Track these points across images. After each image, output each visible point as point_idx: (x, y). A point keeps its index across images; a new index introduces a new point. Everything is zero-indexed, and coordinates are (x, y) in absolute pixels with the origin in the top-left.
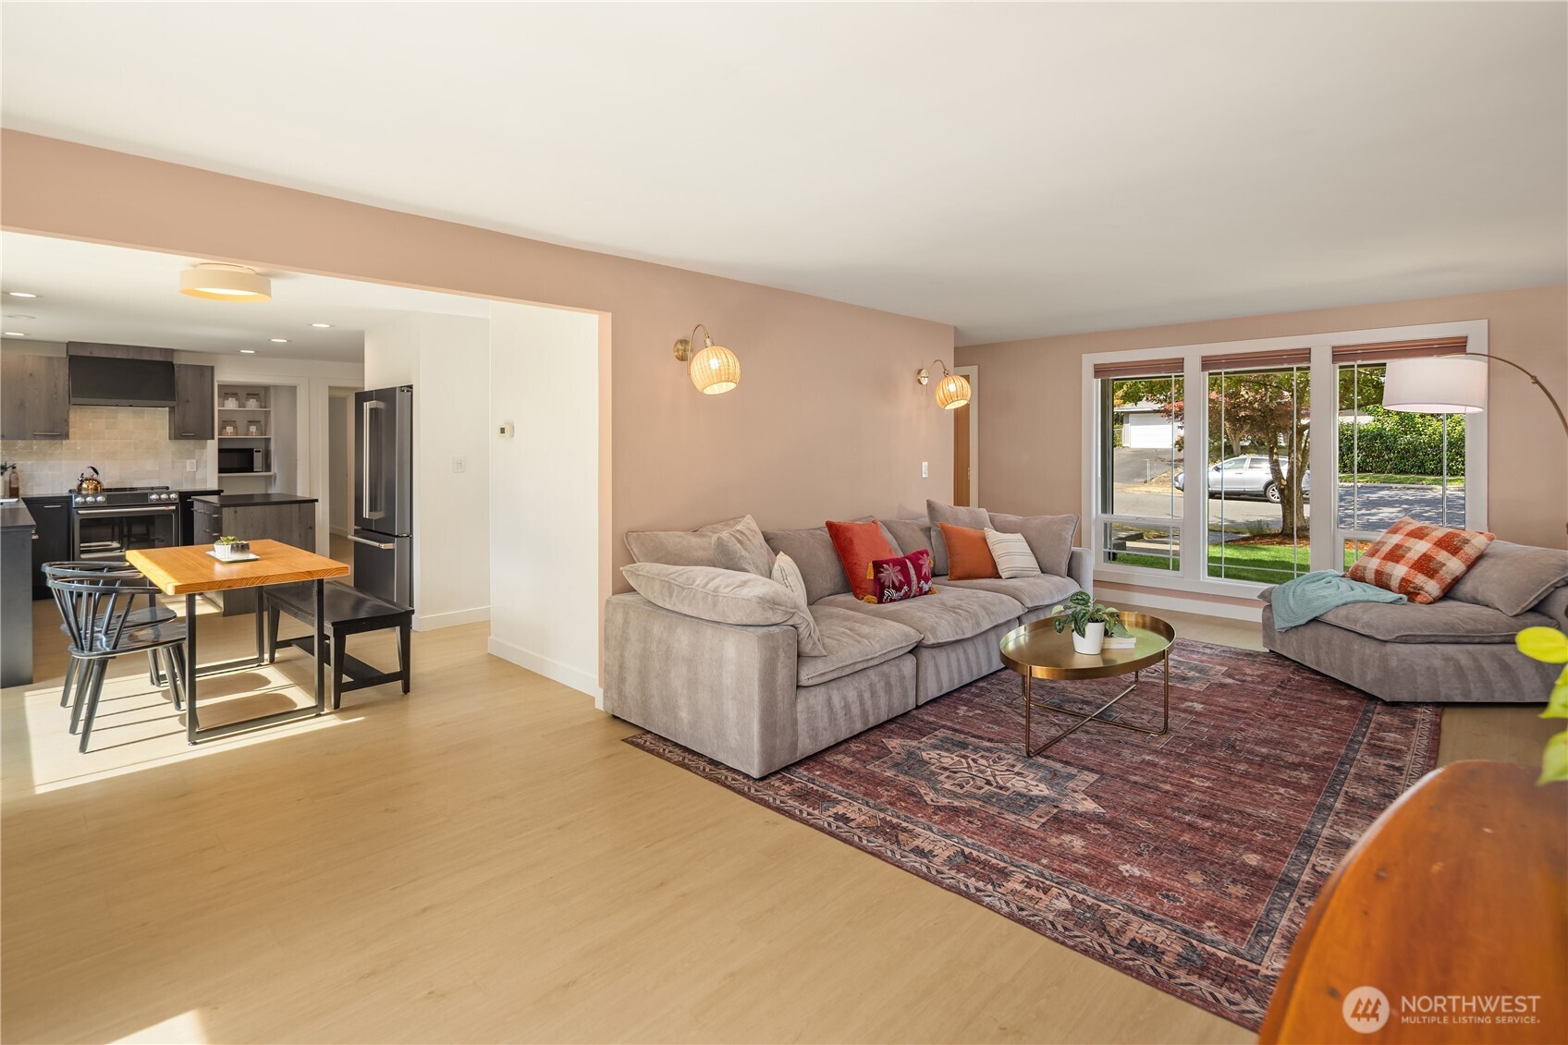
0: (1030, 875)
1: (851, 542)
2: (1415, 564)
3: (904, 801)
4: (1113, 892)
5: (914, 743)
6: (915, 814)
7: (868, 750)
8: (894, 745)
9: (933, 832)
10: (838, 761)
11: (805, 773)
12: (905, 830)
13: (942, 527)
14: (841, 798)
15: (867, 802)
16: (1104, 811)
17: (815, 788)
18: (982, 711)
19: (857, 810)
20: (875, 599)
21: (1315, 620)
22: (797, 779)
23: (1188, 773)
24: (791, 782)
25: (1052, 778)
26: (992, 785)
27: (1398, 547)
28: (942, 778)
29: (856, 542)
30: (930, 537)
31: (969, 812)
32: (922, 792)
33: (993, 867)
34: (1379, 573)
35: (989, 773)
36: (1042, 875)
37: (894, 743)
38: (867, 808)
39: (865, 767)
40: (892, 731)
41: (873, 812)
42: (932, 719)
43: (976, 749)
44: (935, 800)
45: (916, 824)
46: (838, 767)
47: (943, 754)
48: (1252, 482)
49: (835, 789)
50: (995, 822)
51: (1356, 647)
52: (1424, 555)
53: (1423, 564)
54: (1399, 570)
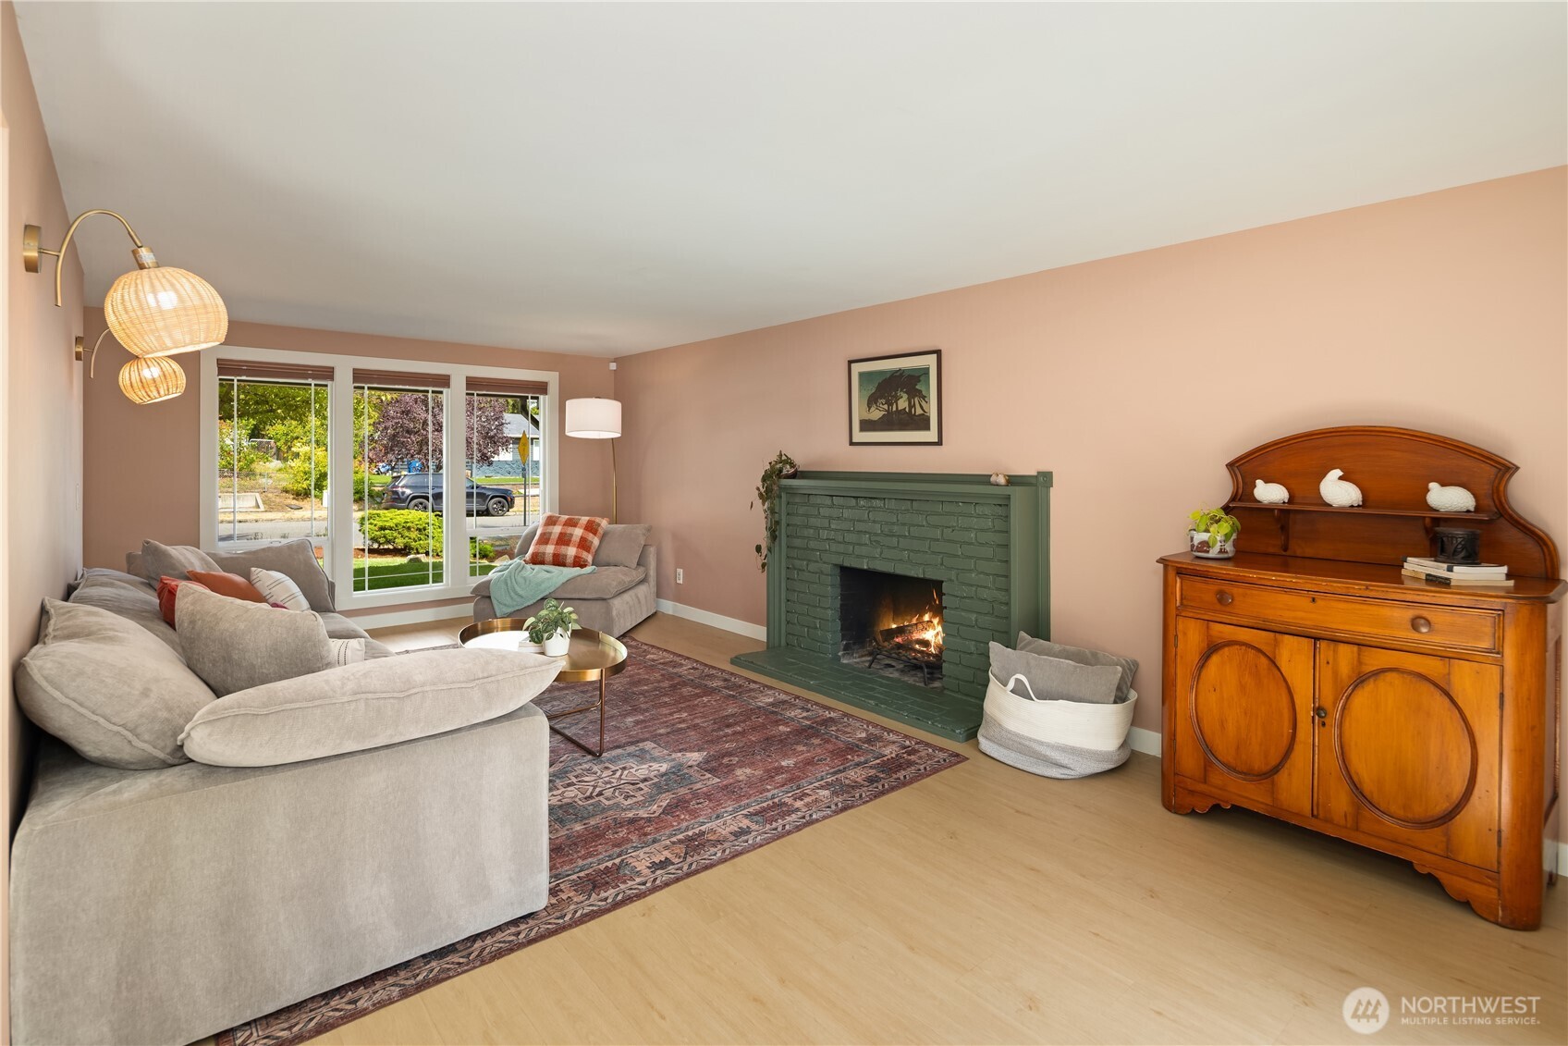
0: (786, 795)
2: (579, 545)
3: (644, 827)
4: (813, 775)
9: (709, 822)
15: (635, 847)
16: (706, 752)
17: (581, 875)
19: (647, 855)
21: (543, 598)
24: (554, 890)
25: (644, 757)
31: (682, 801)
32: (630, 816)
34: (555, 556)
36: (788, 792)
38: (646, 848)
41: (657, 846)
52: (582, 537)
53: (584, 544)
54: (571, 551)
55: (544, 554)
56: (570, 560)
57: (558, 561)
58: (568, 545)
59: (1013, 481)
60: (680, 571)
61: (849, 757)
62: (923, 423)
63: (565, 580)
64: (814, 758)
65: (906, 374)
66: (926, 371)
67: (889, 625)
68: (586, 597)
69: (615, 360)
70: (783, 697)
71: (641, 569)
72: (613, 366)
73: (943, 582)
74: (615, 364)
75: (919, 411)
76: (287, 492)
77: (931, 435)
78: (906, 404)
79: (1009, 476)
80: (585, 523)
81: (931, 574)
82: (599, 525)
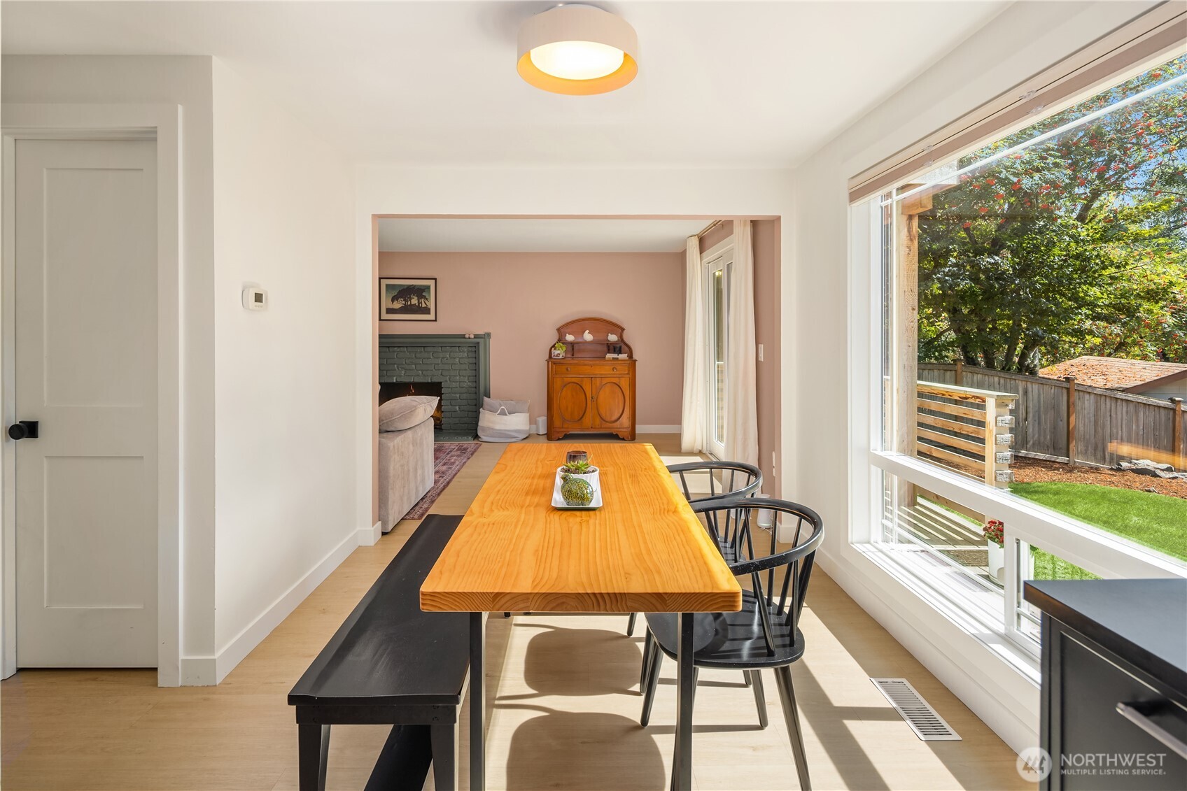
59: (476, 336)
62: (427, 311)
65: (418, 287)
66: (428, 287)
73: (441, 383)
75: (424, 305)
77: (432, 316)
78: (416, 302)
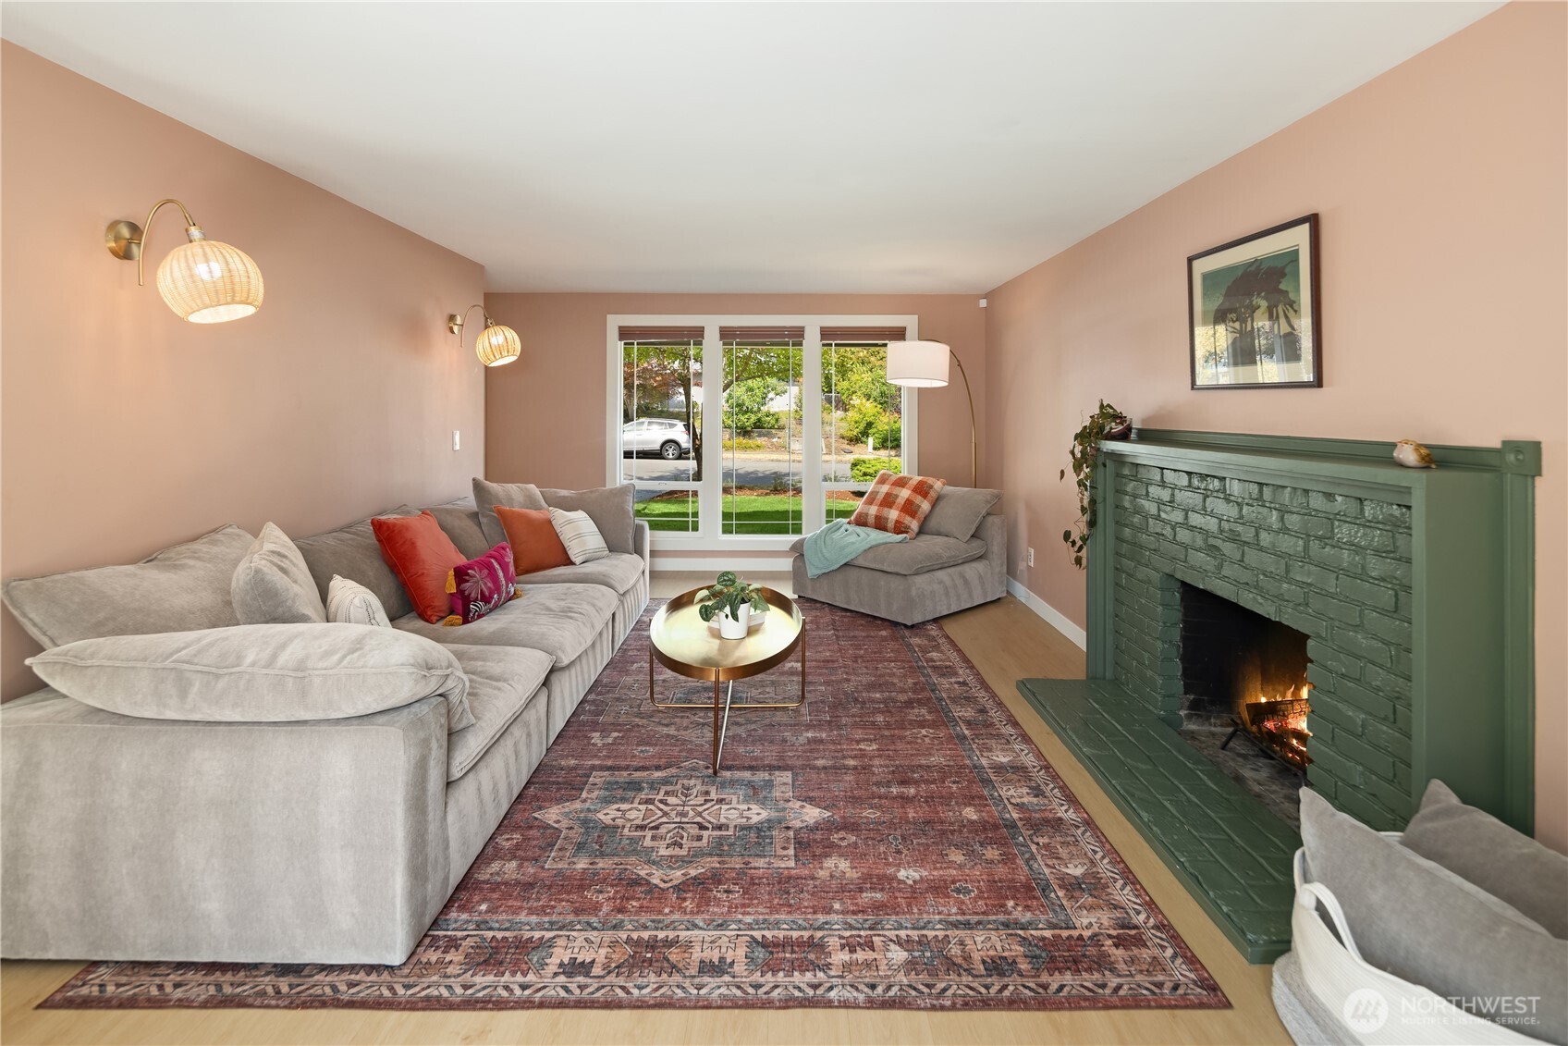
0: (840, 933)
1: (413, 544)
2: (902, 508)
3: (633, 898)
4: (920, 913)
5: (577, 805)
6: (660, 912)
7: (526, 839)
8: (554, 817)
9: (701, 928)
10: (498, 874)
11: (464, 916)
12: (669, 944)
13: (500, 513)
14: (549, 935)
15: (589, 924)
16: (830, 814)
17: (499, 935)
18: (619, 731)
19: (585, 944)
20: (458, 618)
21: (846, 564)
22: (460, 934)
23: (852, 740)
24: (453, 944)
25: (756, 793)
26: (707, 829)
27: (888, 495)
28: (648, 842)
29: (419, 543)
30: (479, 524)
31: (715, 878)
32: (643, 873)
33: (800, 944)
34: (878, 518)
35: (691, 813)
36: (851, 927)
37: (552, 815)
38: (595, 933)
39: (543, 868)
40: (536, 798)
41: (609, 936)
42: (573, 762)
43: (653, 786)
44: (666, 878)
45: (671, 926)
46: (506, 884)
47: (624, 806)
48: (653, 442)
49: (529, 925)
50: (752, 878)
51: (882, 583)
52: (908, 500)
53: (909, 508)
54: (893, 514)
55: (867, 514)
56: (891, 525)
57: (880, 525)
58: (891, 507)
59: (1438, 456)
60: (1032, 551)
61: (1011, 903)
62: (1293, 350)
63: (869, 546)
64: (954, 882)
65: (1264, 266)
66: (1293, 256)
67: (1257, 697)
68: (885, 568)
69: (986, 296)
70: (1029, 760)
71: (976, 543)
72: (983, 303)
73: (1307, 637)
74: (985, 300)
75: (1285, 329)
76: (843, 438)
77: (1305, 369)
78: (1266, 320)
79: (1427, 447)
80: (915, 483)
81: (1289, 618)
82: (931, 487)
